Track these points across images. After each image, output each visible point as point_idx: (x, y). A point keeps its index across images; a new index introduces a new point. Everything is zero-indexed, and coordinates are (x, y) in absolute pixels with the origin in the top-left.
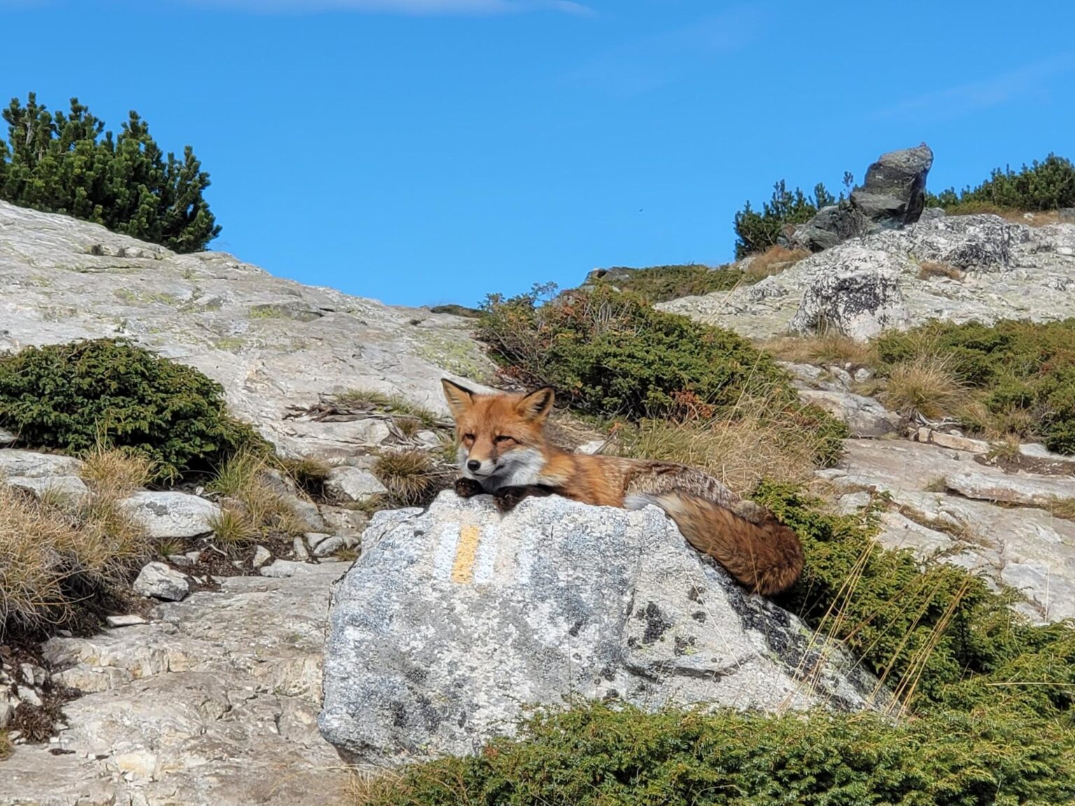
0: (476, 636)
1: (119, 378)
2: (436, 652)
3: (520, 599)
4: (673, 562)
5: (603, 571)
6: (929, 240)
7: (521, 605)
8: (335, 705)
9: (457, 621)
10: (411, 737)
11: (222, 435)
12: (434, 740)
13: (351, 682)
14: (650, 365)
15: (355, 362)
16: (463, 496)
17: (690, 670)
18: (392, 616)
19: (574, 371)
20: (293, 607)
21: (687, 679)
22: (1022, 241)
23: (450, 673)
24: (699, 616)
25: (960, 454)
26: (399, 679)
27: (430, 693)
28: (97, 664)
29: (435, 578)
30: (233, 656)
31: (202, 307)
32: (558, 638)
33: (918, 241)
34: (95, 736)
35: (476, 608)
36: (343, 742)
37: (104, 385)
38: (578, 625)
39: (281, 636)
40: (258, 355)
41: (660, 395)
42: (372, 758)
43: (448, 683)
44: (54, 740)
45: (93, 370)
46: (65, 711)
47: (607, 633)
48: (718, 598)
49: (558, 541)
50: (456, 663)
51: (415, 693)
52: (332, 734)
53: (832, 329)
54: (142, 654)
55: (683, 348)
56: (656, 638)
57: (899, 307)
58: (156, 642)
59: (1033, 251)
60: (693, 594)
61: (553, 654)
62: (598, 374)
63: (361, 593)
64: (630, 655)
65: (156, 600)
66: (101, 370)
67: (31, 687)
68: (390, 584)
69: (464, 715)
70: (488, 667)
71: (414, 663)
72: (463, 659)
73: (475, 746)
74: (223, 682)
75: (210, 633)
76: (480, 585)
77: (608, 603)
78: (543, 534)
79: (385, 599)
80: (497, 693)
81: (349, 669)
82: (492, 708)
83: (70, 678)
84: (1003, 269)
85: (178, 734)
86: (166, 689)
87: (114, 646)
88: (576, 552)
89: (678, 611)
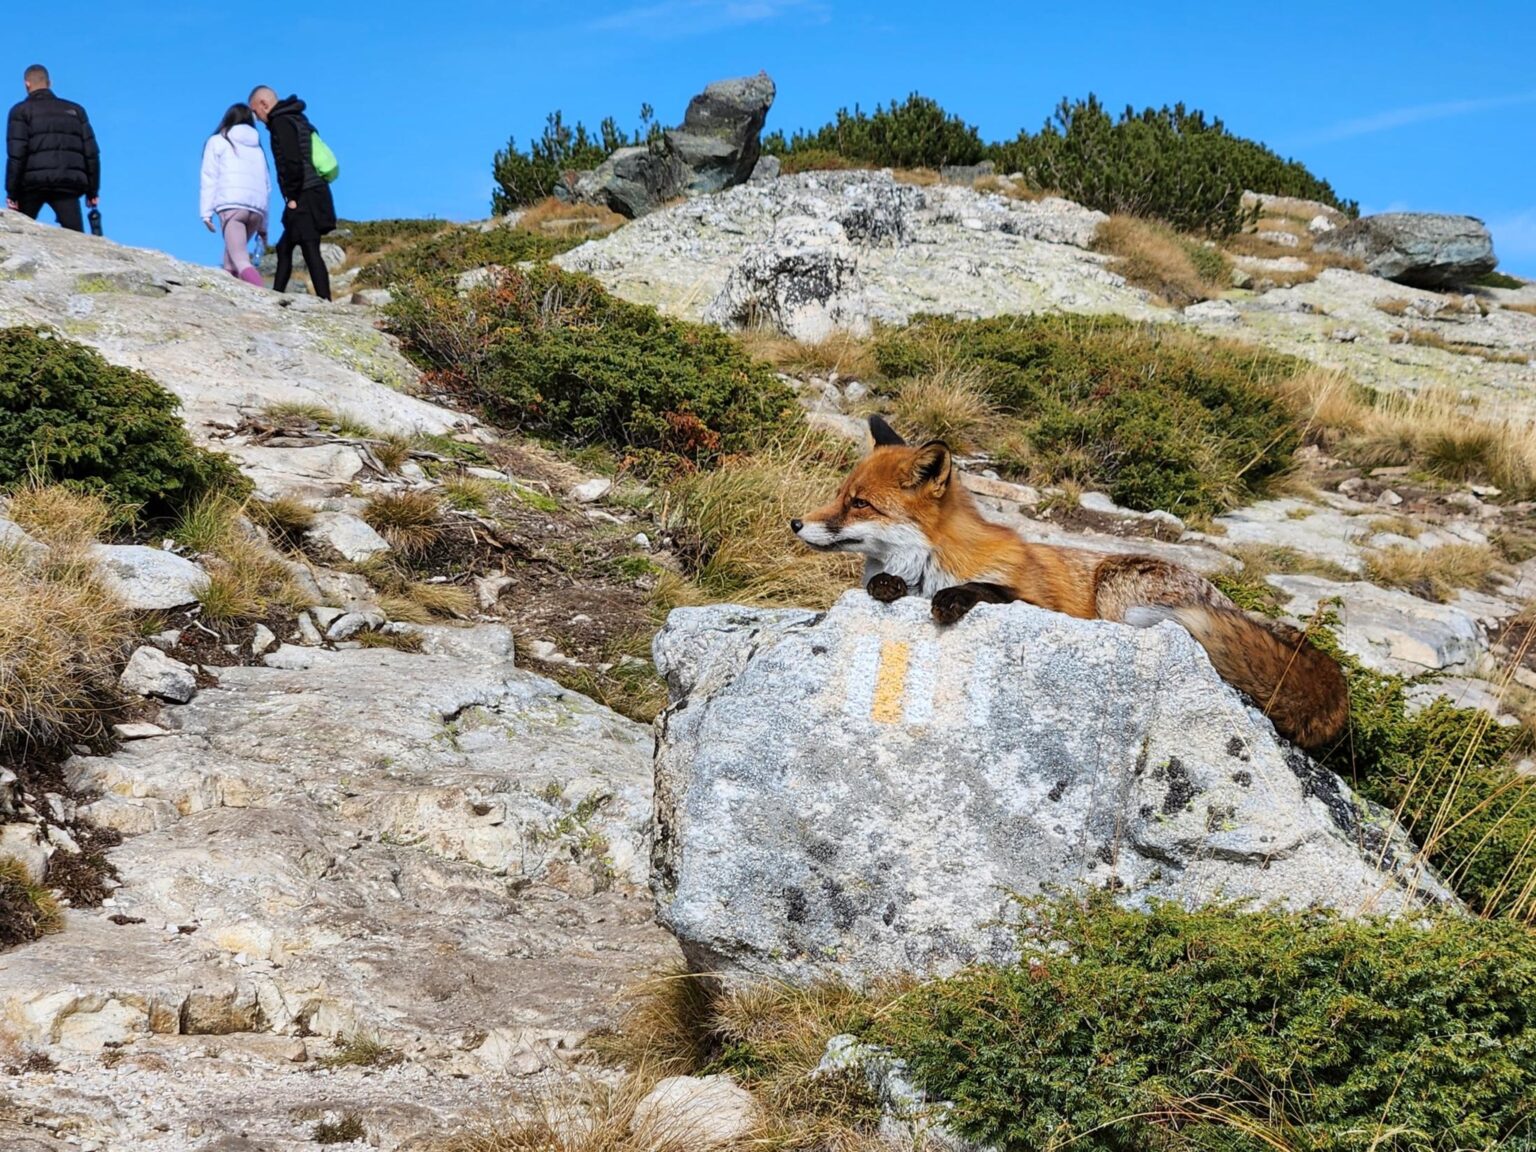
0: (910, 798)
1: (50, 383)
2: (851, 818)
3: (975, 747)
4: (1204, 703)
5: (1101, 712)
6: (803, 202)
7: (977, 755)
8: (698, 889)
9: (881, 776)
10: (812, 937)
11: (192, 466)
12: (848, 941)
13: (723, 857)
14: (631, 374)
15: (251, 360)
16: (883, 600)
17: (1228, 852)
18: (785, 767)
19: (529, 379)
20: (362, 716)
21: (1220, 864)
22: (917, 209)
23: (872, 848)
24: (1242, 778)
25: (1004, 503)
26: (796, 855)
27: (841, 876)
28: (128, 794)
29: (847, 715)
30: (309, 786)
31: (11, 272)
32: (1031, 803)
33: (788, 203)
34: (165, 900)
35: (910, 758)
36: (709, 940)
37: (30, 392)
38: (1062, 785)
39: (366, 759)
40: (119, 345)
41: (650, 415)
42: (748, 963)
43: (868, 862)
44: (107, 902)
45: (16, 371)
46: (110, 860)
47: (1104, 798)
48: (1268, 755)
49: (1032, 668)
50: (880, 836)
51: (819, 876)
52: (693, 929)
53: (768, 325)
54: (189, 781)
55: (662, 351)
56: (1180, 807)
57: (857, 296)
58: (202, 764)
59: (932, 223)
60: (1235, 747)
61: (1025, 826)
62: (563, 383)
63: (737, 733)
64: (1145, 829)
65: (160, 701)
66: (28, 371)
67: (62, 826)
68: (780, 720)
69: (892, 908)
70: (929, 842)
71: (820, 833)
72: (892, 830)
73: (910, 952)
74: (313, 825)
75: (265, 752)
76: (914, 726)
77: (1104, 756)
78: (1007, 656)
79: (774, 742)
80: (941, 879)
81: (721, 840)
82: (935, 899)
83: (101, 814)
84: (896, 243)
85: (285, 898)
86: (246, 832)
87: (149, 769)
88: (1062, 683)
89: (1212, 770)
